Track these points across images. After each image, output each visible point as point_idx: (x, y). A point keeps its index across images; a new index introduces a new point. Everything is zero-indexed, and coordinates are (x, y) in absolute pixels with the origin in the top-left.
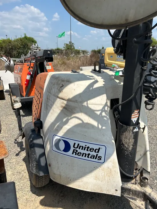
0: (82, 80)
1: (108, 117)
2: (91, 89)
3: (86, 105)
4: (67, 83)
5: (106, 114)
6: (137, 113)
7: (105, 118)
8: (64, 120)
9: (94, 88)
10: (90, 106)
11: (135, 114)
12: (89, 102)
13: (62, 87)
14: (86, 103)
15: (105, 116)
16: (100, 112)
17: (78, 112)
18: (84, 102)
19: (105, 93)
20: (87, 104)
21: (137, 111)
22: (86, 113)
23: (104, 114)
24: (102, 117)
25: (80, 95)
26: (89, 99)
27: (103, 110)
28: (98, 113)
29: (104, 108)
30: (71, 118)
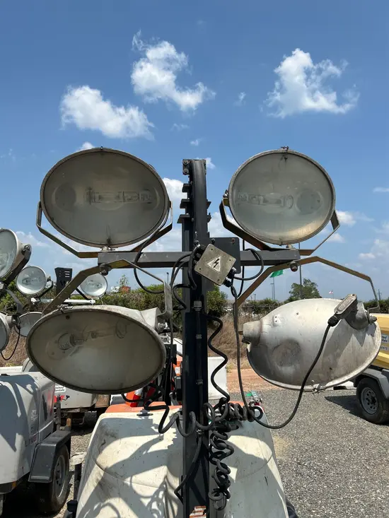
0: (136, 435)
1: (160, 513)
2: (144, 453)
3: (129, 483)
4: (112, 438)
5: (158, 505)
6: (202, 514)
7: (155, 515)
8: (96, 507)
9: (149, 451)
10: (135, 486)
11: (197, 514)
12: (134, 478)
13: (103, 444)
14: (129, 479)
15: (155, 511)
16: (149, 500)
17: (115, 496)
18: (127, 477)
19: (164, 465)
20: (131, 482)
21: (201, 509)
22: (126, 500)
23: (154, 506)
24: (151, 510)
25: (123, 463)
26: (137, 473)
27: (154, 498)
28: (146, 502)
29: (157, 493)
30: (104, 506)
